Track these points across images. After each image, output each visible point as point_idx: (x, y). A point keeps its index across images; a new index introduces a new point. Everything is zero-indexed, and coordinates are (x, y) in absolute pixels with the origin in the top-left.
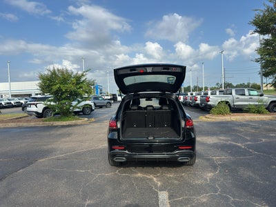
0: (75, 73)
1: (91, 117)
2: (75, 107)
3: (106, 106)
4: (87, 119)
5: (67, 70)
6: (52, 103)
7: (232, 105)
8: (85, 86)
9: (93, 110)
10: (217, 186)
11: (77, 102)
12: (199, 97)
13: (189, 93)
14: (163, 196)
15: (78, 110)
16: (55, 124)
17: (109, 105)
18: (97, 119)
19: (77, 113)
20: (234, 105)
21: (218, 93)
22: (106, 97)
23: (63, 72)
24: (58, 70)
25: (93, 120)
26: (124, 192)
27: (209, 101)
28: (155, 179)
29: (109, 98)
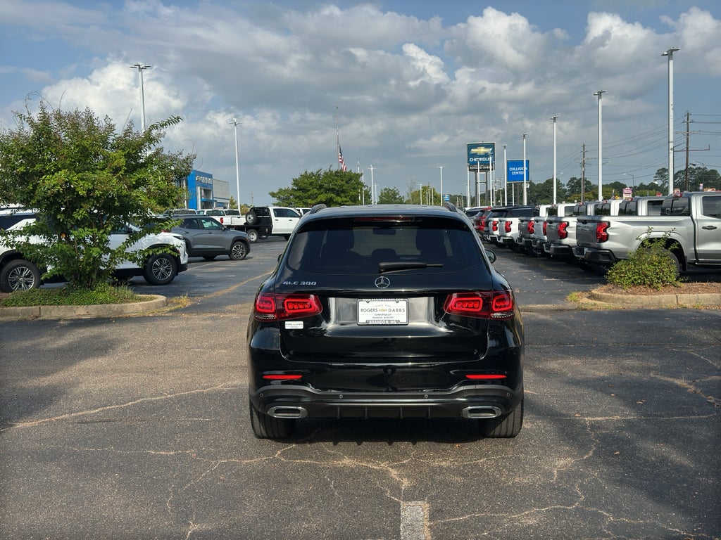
0: (119, 131)
1: (177, 293)
2: (119, 254)
3: (230, 255)
4: (162, 298)
5: (90, 119)
6: (35, 240)
7: (688, 251)
8: (155, 179)
9: (183, 267)
10: (577, 489)
11: (124, 238)
12: (573, 222)
13: (543, 210)
14: (415, 513)
15: (128, 265)
16: (45, 317)
17: (239, 248)
18: (198, 300)
19: (122, 277)
20: (696, 255)
21: (643, 208)
22: (227, 220)
23: (75, 126)
24: (59, 117)
25: (185, 301)
26: (299, 503)
27: (606, 238)
28: (394, 473)
29: (241, 221)
